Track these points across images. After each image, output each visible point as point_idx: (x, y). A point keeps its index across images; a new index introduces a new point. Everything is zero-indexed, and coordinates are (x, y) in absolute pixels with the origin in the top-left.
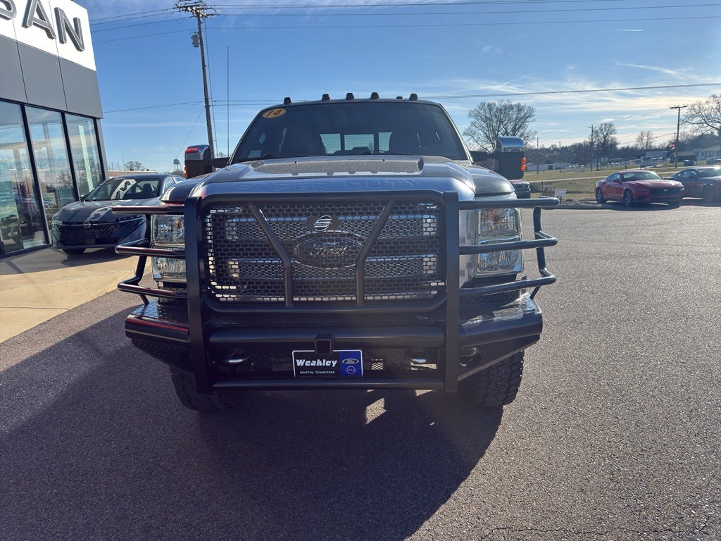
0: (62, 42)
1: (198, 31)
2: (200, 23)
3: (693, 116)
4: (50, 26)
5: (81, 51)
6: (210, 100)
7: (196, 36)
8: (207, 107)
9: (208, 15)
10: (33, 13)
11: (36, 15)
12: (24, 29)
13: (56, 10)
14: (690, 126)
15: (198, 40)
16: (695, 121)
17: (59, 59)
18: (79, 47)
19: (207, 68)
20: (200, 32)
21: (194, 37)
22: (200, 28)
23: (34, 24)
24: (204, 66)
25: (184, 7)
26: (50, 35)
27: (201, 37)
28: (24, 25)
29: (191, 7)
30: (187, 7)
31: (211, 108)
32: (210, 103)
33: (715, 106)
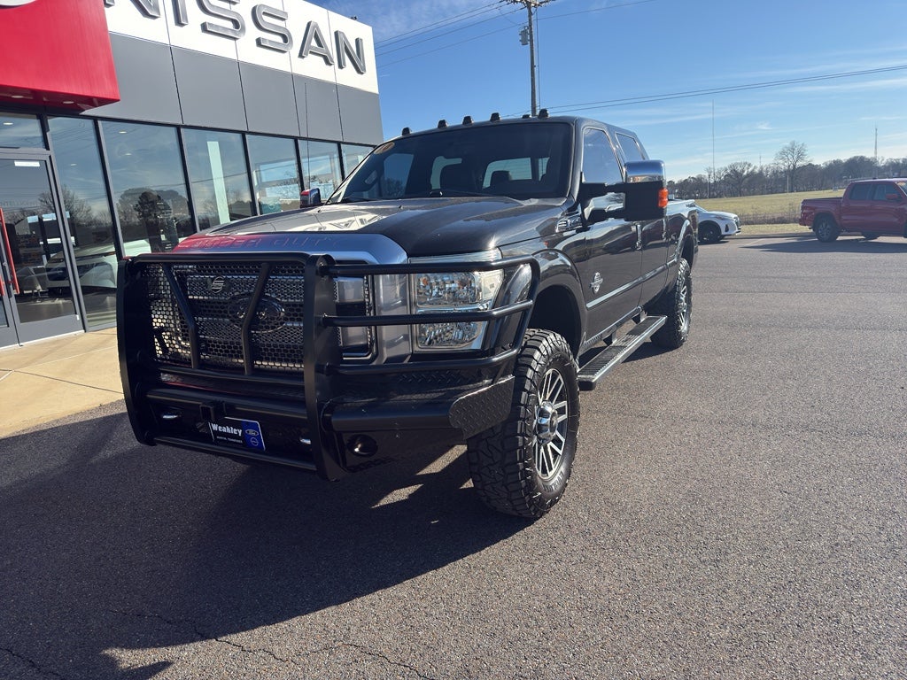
0: (341, 67)
1: (528, 24)
2: (530, 14)
4: (328, 52)
5: (362, 73)
7: (525, 31)
9: (541, 3)
10: (310, 42)
11: (314, 43)
12: (301, 59)
13: (336, 33)
15: (527, 37)
17: (336, 86)
18: (359, 70)
19: (536, 69)
20: (530, 26)
21: (524, 33)
22: (530, 20)
23: (311, 52)
24: (533, 67)
26: (328, 62)
27: (531, 32)
28: (301, 56)
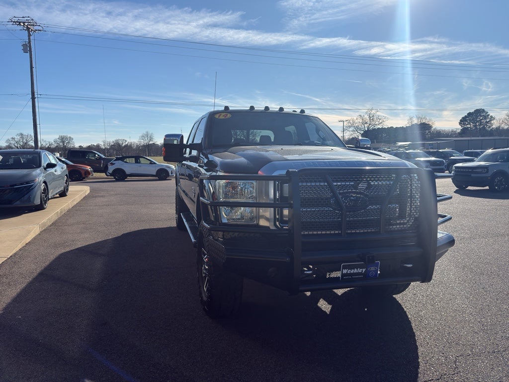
2: (29, 35)
3: (350, 127)
6: (36, 93)
7: (26, 45)
8: (33, 98)
9: (36, 30)
14: (348, 132)
15: (27, 48)
16: (351, 129)
19: (34, 70)
20: (29, 42)
22: (29, 39)
24: (32, 68)
25: (17, 22)
27: (30, 46)
29: (24, 23)
30: (20, 23)
31: (36, 100)
32: (36, 96)
33: (361, 121)
